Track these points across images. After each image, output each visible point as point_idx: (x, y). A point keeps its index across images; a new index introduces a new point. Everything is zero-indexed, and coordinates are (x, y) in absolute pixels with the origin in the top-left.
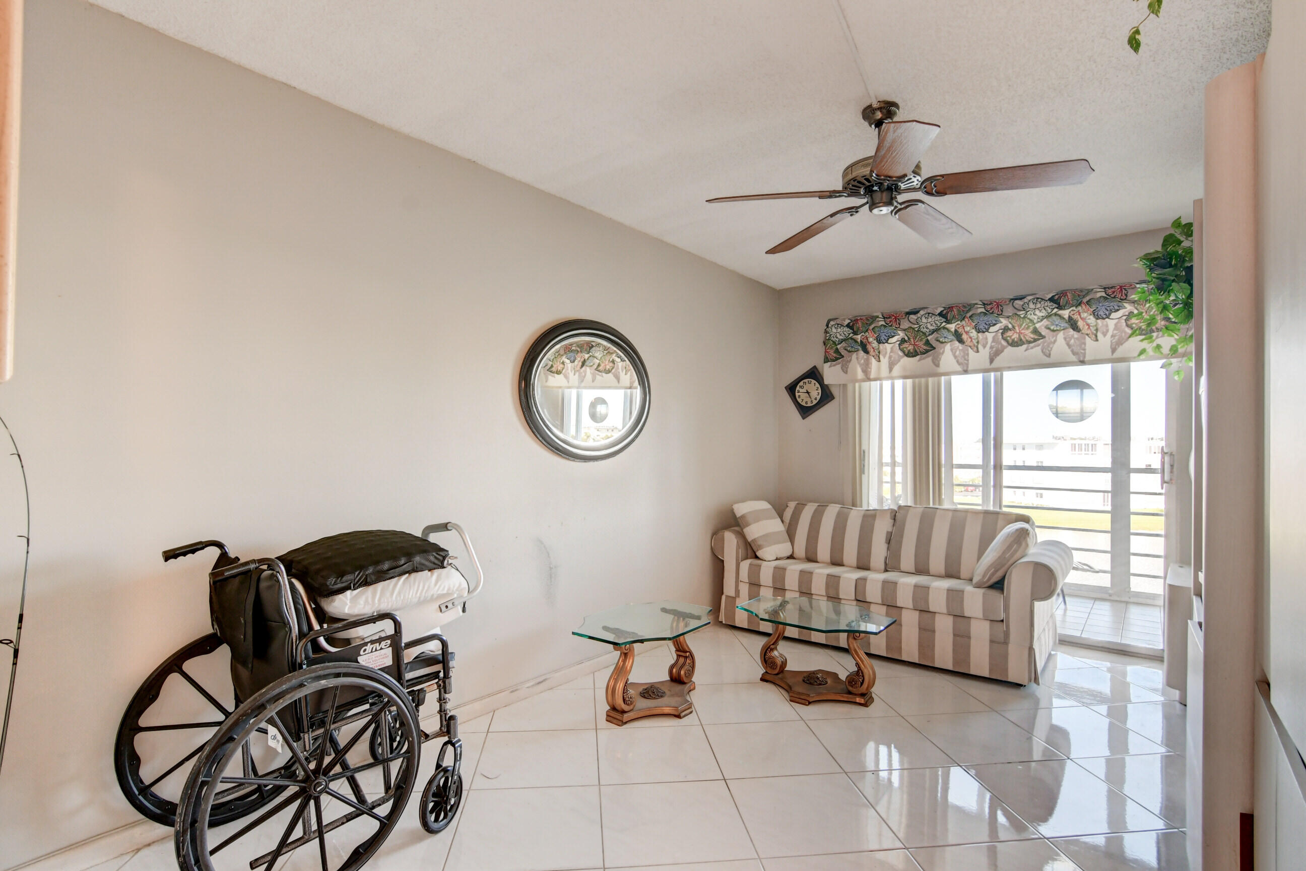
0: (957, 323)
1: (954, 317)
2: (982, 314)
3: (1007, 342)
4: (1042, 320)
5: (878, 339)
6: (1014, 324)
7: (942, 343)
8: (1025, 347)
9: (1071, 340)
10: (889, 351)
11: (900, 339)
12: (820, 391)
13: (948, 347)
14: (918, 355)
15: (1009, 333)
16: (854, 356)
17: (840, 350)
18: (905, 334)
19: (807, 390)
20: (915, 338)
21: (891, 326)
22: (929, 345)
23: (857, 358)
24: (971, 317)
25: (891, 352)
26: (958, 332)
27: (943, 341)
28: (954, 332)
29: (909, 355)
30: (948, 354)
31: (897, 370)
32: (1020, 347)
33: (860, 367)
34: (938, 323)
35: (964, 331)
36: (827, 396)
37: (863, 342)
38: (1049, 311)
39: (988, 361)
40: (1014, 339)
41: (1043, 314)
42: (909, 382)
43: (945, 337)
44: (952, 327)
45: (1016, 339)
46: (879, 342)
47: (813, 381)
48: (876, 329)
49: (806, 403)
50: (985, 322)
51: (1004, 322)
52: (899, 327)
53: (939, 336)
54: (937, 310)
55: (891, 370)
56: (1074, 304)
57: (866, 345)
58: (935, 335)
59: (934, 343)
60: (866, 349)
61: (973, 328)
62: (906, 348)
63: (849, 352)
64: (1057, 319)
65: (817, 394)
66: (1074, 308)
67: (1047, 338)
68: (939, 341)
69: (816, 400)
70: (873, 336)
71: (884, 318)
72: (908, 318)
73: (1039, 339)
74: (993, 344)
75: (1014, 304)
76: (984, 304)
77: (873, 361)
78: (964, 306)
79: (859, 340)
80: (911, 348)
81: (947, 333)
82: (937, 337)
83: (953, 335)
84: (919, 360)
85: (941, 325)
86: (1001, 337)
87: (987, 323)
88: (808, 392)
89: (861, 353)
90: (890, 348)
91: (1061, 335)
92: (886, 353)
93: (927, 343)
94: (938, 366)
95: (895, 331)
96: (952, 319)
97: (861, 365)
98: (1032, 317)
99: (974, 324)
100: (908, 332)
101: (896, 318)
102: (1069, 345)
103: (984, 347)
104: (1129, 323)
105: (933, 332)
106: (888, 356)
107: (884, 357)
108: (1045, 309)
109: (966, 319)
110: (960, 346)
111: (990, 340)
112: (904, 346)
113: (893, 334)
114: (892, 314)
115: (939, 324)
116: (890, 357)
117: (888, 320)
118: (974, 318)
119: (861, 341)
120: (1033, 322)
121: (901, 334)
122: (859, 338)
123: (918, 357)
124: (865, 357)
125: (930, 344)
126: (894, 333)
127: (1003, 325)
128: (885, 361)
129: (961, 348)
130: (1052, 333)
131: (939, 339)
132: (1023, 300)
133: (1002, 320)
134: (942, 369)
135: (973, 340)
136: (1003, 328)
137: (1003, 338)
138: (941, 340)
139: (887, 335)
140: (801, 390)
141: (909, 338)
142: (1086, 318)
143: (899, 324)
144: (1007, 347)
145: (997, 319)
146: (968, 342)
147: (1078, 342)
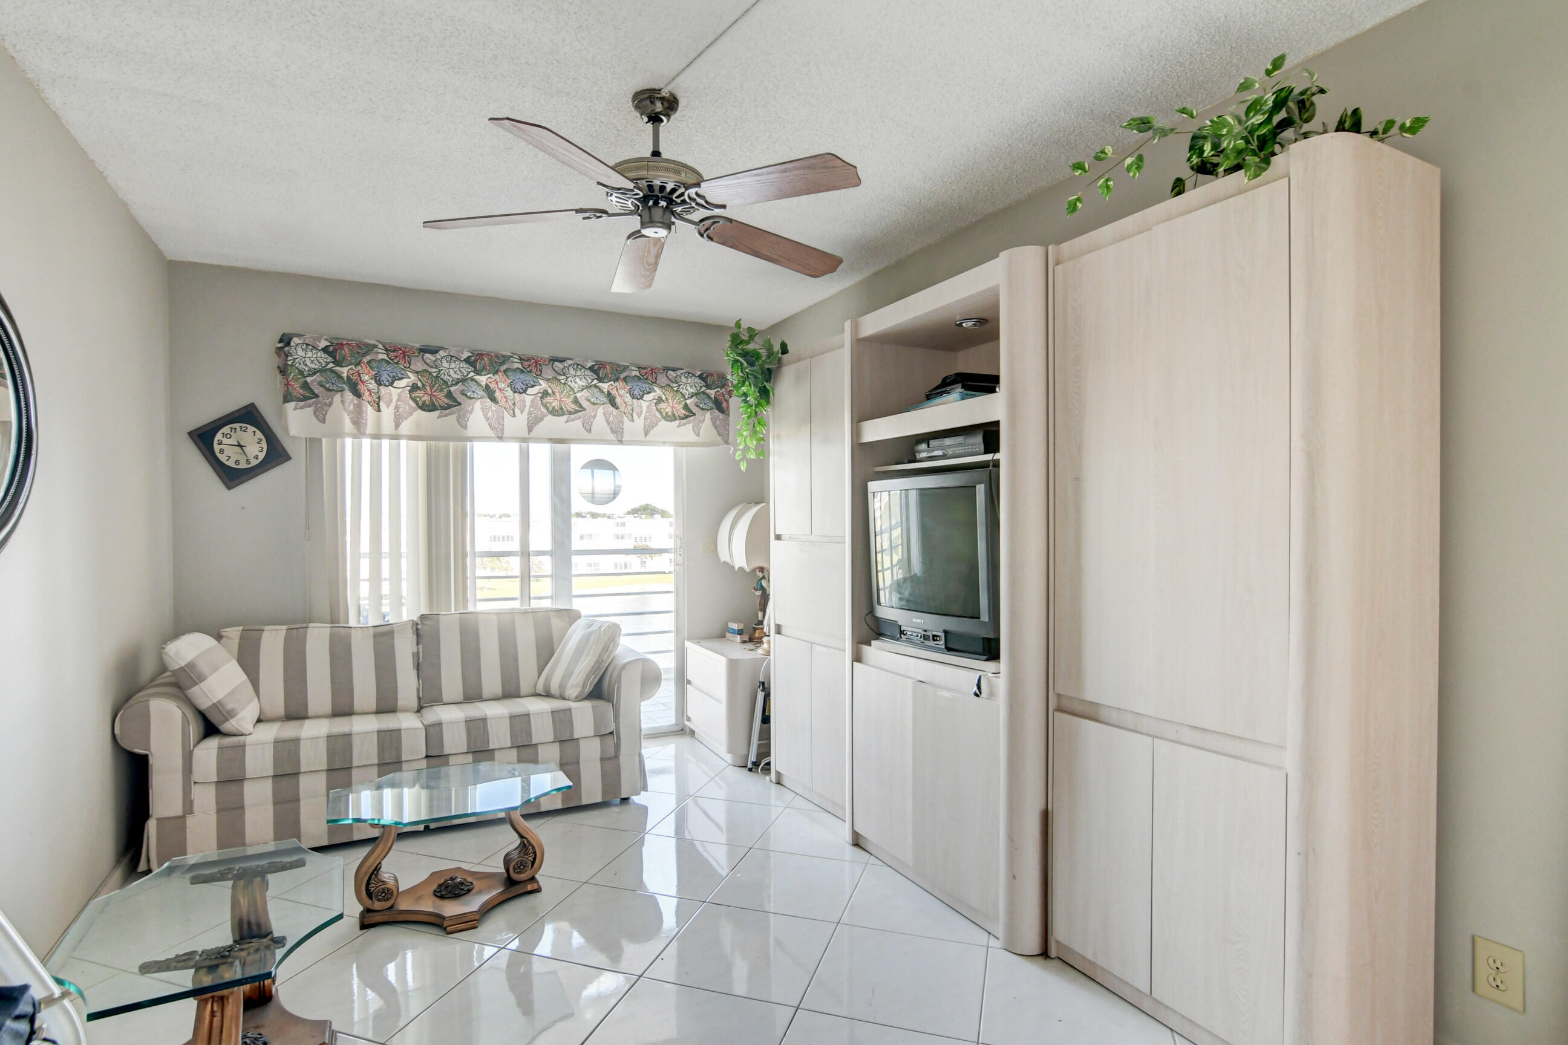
0: (489, 376)
1: (484, 368)
2: (518, 370)
3: (547, 409)
4: (582, 390)
5: (378, 378)
6: (553, 389)
7: (470, 398)
8: (565, 417)
9: (610, 417)
10: (395, 398)
11: (411, 385)
12: (264, 445)
13: (478, 405)
14: (438, 410)
15: (549, 399)
16: (337, 397)
17: (310, 385)
18: (418, 378)
19: (238, 442)
20: (431, 387)
21: (397, 363)
22: (453, 399)
23: (343, 402)
24: (505, 371)
25: (398, 401)
26: (490, 388)
27: (472, 396)
28: (484, 386)
29: (428, 407)
30: (478, 413)
31: (406, 427)
32: (561, 417)
33: (348, 415)
34: (464, 371)
35: (498, 388)
36: (276, 454)
37: (351, 380)
38: (590, 381)
39: (526, 429)
40: (555, 407)
41: (584, 384)
42: (421, 445)
43: (474, 392)
44: (483, 379)
45: (556, 407)
46: (379, 383)
47: (251, 429)
48: (374, 364)
49: (237, 462)
50: (522, 380)
51: (543, 385)
52: (409, 367)
53: (465, 388)
54: (462, 354)
55: (397, 425)
56: (613, 378)
57: (356, 384)
58: (460, 386)
59: (460, 398)
60: (357, 390)
61: (508, 386)
62: (419, 397)
63: (328, 390)
64: (597, 392)
65: (259, 449)
66: (612, 383)
67: (587, 411)
68: (466, 396)
69: (257, 459)
70: (369, 372)
71: (386, 350)
72: (423, 358)
73: (580, 411)
74: (531, 409)
75: (554, 366)
76: (521, 359)
77: (369, 411)
78: (497, 356)
79: (345, 375)
80: (426, 398)
81: (476, 386)
82: (463, 390)
83: (483, 390)
84: (439, 417)
85: (468, 375)
86: (540, 402)
87: (524, 382)
88: (240, 445)
89: (349, 396)
90: (396, 393)
91: (600, 410)
92: (391, 401)
93: (449, 395)
94: (465, 427)
95: (403, 372)
96: (482, 371)
97: (349, 413)
98: (573, 385)
99: (509, 381)
100: (422, 376)
101: (404, 352)
102: (608, 423)
103: (522, 412)
104: (659, 407)
105: (457, 382)
106: (393, 405)
107: (388, 406)
108: (585, 378)
109: (499, 373)
110: (494, 406)
111: (528, 404)
112: (418, 395)
113: (400, 376)
114: (399, 347)
115: (465, 374)
116: (397, 408)
117: (392, 355)
118: (509, 374)
119: (348, 376)
120: (574, 391)
121: (413, 378)
122: (344, 371)
123: (437, 413)
124: (355, 402)
125: (453, 397)
126: (402, 375)
127: (542, 388)
128: (387, 412)
129: (493, 408)
130: (592, 406)
131: (466, 392)
132: (563, 363)
133: (541, 382)
134: (470, 432)
135: (509, 401)
136: (542, 391)
137: (542, 404)
138: (469, 394)
139: (391, 375)
140: (225, 441)
141: (423, 385)
142: (622, 393)
143: (410, 363)
144: (547, 415)
145: (535, 379)
146: (502, 402)
147: (616, 421)
